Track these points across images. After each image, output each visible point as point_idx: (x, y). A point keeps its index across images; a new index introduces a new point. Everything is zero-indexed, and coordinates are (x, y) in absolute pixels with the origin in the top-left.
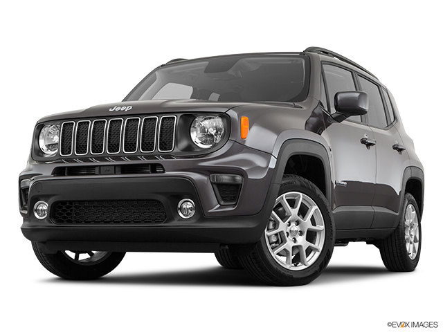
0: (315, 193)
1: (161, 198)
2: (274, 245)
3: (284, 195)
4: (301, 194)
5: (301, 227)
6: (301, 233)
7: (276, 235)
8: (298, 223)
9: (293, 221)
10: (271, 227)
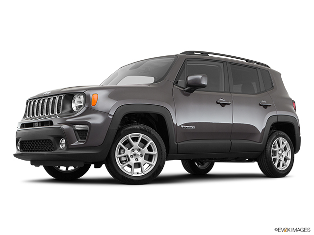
0: (151, 134)
1: (51, 139)
2: (124, 162)
3: (129, 135)
4: (141, 134)
5: (141, 152)
6: (142, 156)
7: (125, 156)
8: (139, 150)
9: (136, 149)
10: (122, 152)
